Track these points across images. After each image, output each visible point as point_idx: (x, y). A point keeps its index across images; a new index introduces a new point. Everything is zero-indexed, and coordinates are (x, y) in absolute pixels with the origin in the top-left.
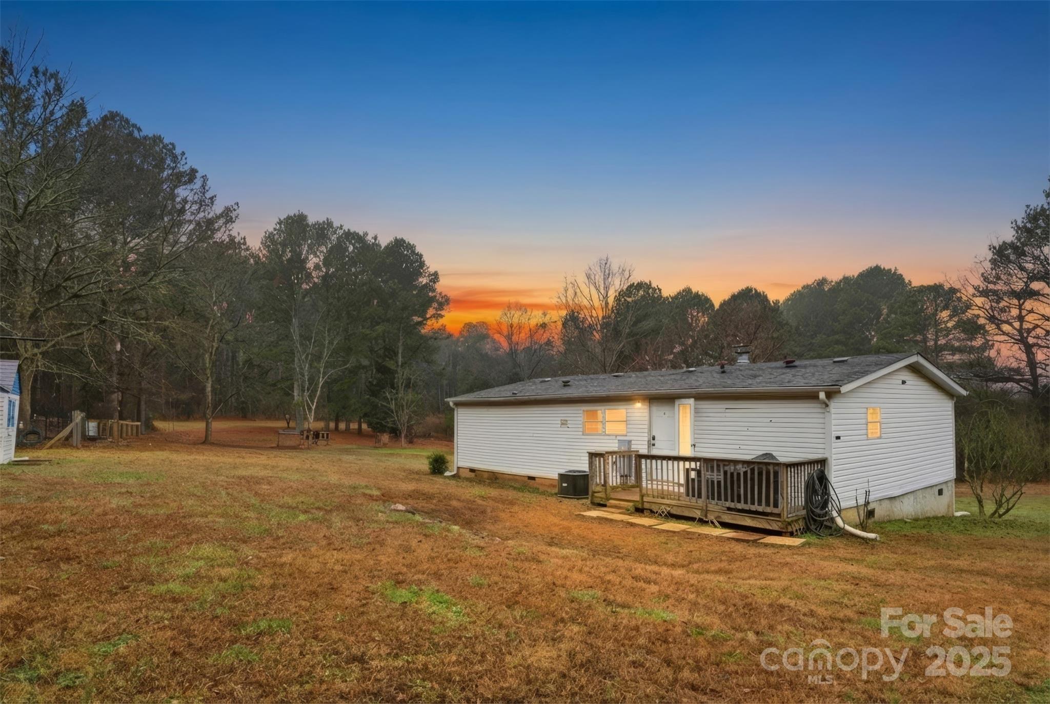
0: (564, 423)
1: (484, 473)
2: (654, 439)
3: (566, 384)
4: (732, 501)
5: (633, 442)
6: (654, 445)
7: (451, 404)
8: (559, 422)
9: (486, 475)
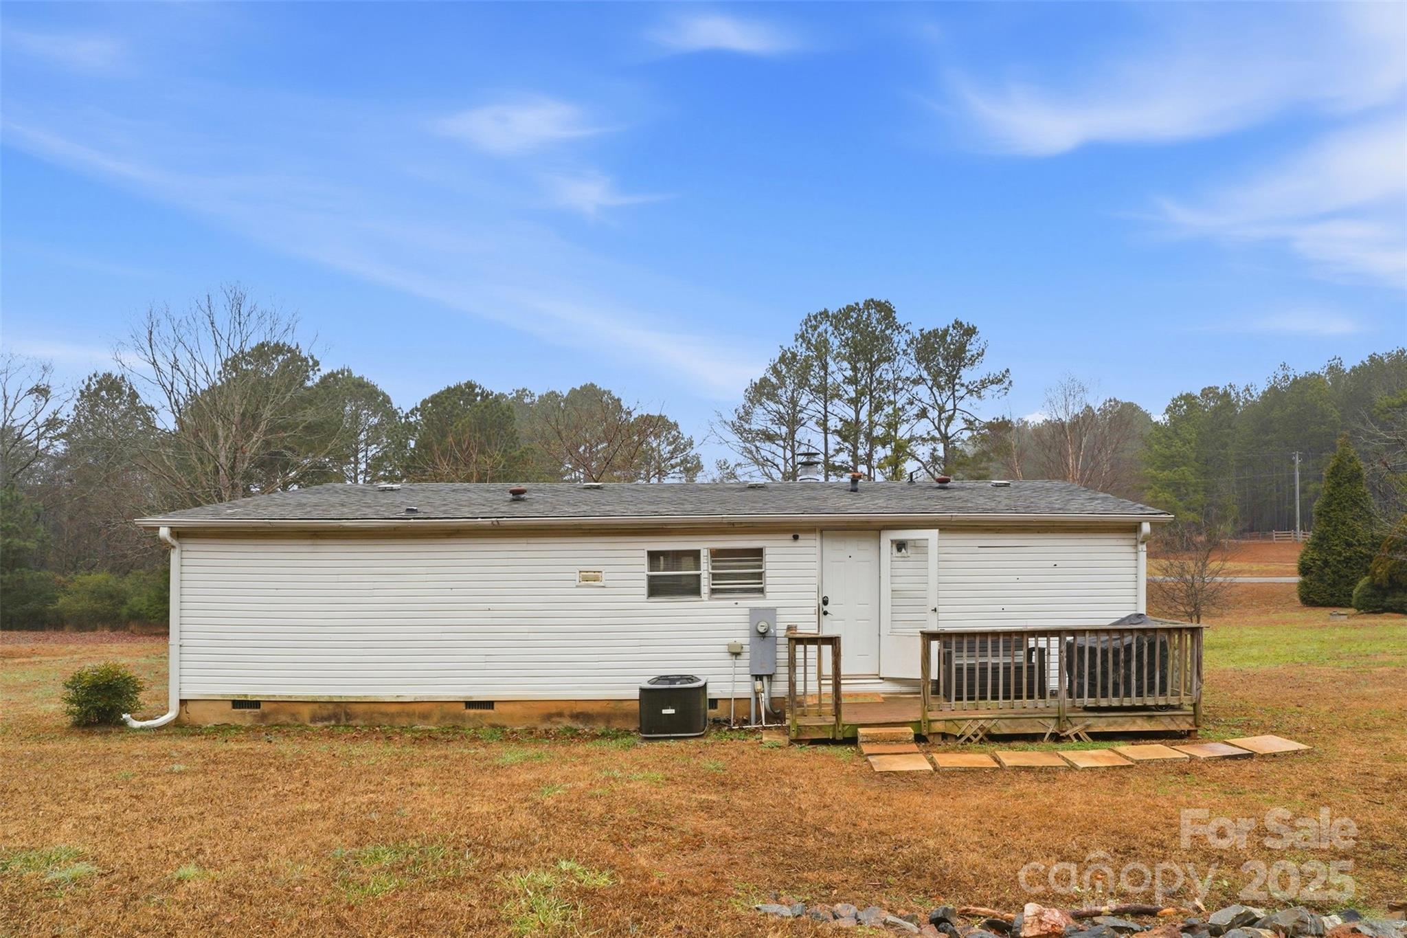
0: (590, 578)
1: (297, 707)
2: (825, 602)
3: (517, 495)
4: (1116, 694)
5: (779, 611)
6: (825, 613)
7: (164, 532)
8: (577, 576)
9: (306, 712)
